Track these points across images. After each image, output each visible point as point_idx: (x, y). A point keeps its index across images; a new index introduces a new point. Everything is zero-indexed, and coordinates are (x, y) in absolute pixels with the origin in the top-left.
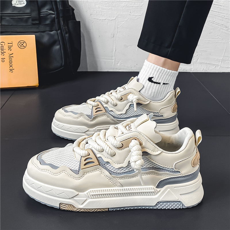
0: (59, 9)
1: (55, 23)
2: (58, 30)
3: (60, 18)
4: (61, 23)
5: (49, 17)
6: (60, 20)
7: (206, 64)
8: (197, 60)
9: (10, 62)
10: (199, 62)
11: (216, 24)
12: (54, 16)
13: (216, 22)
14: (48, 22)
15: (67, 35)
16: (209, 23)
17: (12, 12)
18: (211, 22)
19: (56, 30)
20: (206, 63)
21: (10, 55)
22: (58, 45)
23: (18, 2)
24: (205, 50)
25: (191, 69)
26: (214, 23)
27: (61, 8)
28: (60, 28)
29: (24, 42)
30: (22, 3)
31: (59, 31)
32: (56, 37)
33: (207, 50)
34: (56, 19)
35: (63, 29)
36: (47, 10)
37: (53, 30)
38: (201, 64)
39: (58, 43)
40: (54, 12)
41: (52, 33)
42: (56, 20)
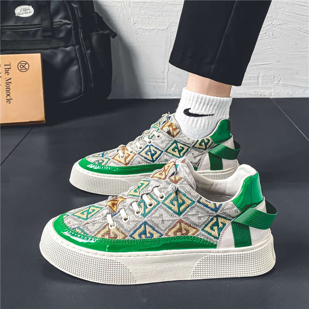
0: (78, 18)
1: (72, 36)
2: (76, 45)
3: (79, 29)
4: (80, 36)
5: (63, 28)
6: (79, 32)
7: (292, 87)
8: (279, 82)
9: (7, 90)
10: (281, 84)
11: (304, 32)
12: (70, 26)
13: (303, 30)
14: (62, 35)
15: (89, 51)
16: (295, 30)
17: (15, 23)
18: (297, 29)
19: (73, 45)
20: (292, 85)
21: (7, 81)
22: (75, 65)
23: (22, 11)
24: (289, 67)
25: (271, 93)
26: (301, 30)
27: (80, 16)
28: (78, 43)
29: (26, 63)
30: (28, 12)
31: (77, 47)
32: (73, 55)
33: (292, 68)
34: (73, 30)
35: (82, 43)
36: (61, 19)
37: (69, 45)
38: (285, 86)
39: (75, 62)
40: (70, 21)
41: (68, 49)
42: (73, 32)
